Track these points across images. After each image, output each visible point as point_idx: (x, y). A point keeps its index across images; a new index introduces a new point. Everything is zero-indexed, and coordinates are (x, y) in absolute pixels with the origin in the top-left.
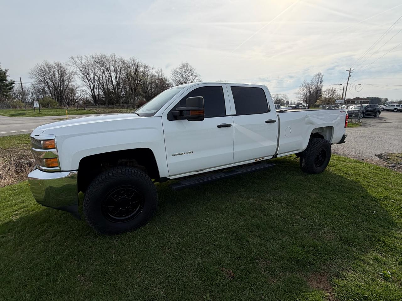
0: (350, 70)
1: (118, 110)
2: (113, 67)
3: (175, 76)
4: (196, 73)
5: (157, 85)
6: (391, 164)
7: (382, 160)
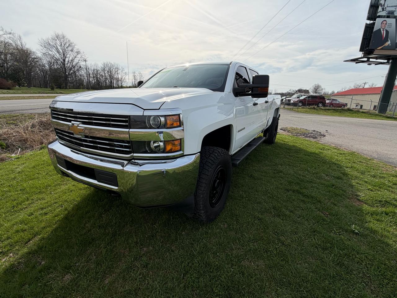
4: (78, 49)
5: (16, 58)
6: (294, 134)
7: (286, 132)
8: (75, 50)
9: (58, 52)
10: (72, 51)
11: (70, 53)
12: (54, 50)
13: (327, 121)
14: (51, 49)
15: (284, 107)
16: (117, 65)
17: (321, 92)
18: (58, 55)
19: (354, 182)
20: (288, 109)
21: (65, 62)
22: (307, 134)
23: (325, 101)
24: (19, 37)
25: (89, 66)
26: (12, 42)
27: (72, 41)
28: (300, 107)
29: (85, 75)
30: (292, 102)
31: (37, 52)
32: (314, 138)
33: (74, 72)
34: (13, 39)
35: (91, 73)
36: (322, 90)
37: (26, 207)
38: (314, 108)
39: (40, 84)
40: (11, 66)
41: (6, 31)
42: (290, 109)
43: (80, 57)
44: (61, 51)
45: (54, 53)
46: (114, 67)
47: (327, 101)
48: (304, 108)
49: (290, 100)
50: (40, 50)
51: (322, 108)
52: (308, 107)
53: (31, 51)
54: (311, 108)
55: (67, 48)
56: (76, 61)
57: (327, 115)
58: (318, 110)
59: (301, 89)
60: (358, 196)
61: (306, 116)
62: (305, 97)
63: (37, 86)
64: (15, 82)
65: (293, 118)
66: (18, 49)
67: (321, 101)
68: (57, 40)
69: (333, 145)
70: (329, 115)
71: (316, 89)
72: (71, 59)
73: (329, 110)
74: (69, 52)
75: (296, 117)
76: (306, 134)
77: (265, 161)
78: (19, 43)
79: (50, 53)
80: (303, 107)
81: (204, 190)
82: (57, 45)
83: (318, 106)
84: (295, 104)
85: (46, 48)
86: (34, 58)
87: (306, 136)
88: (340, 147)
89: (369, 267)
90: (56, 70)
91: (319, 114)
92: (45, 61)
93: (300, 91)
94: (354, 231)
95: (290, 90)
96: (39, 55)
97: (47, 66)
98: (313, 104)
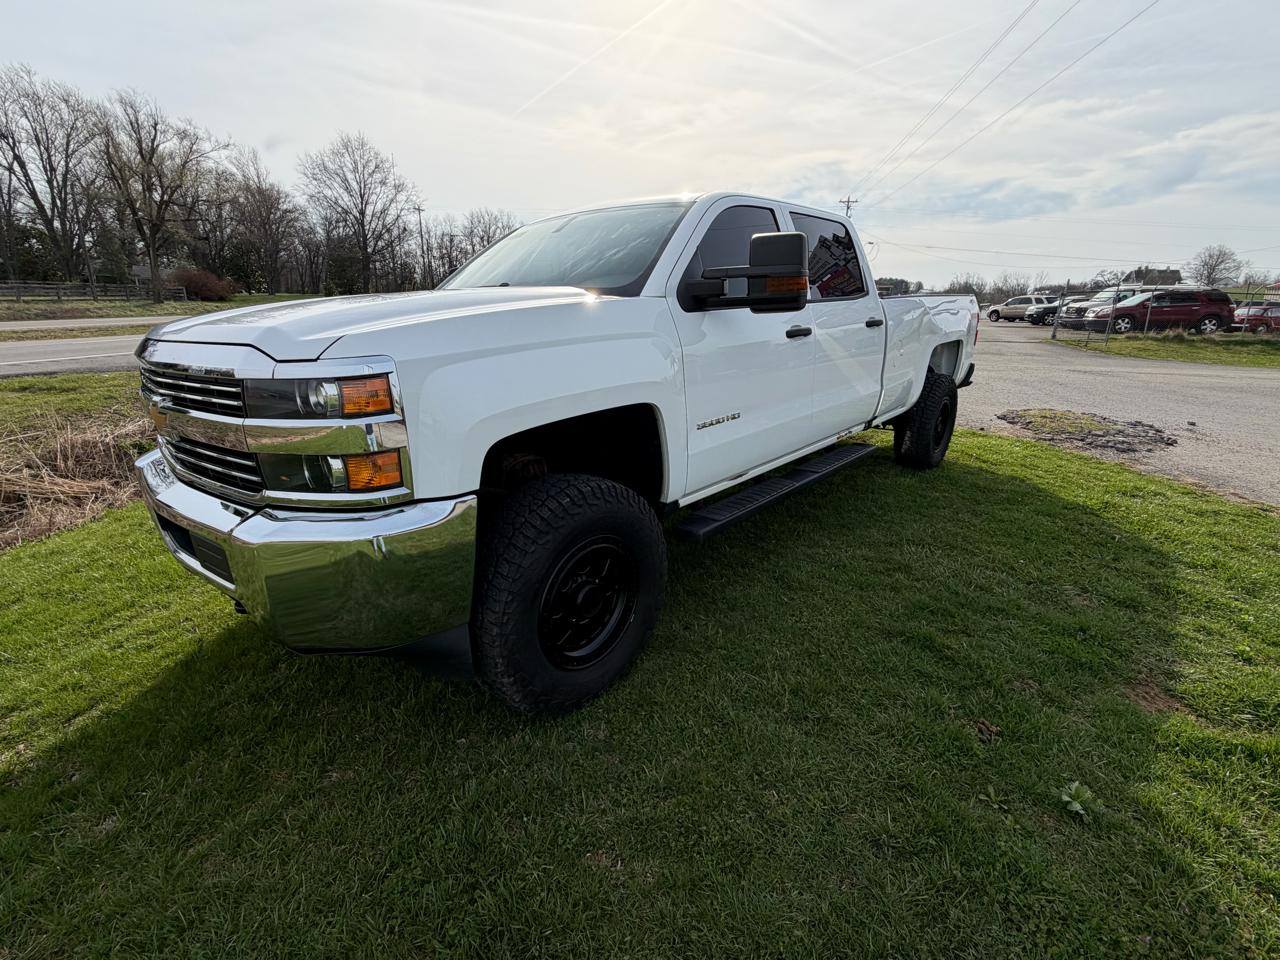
0: (848, 202)
1: (84, 305)
2: (24, 122)
3: (315, 182)
4: (400, 177)
5: (243, 214)
6: (1043, 436)
7: (1018, 427)
8: (391, 181)
9: (348, 189)
10: (383, 183)
11: (378, 190)
12: (336, 185)
13: (1212, 388)
14: (328, 182)
15: (1054, 337)
16: (509, 218)
17: (1233, 275)
18: (346, 197)
19: (1185, 625)
20: (1067, 343)
21: (363, 217)
22: (1100, 436)
23: (1231, 311)
24: (251, 155)
25: (431, 225)
26: (234, 170)
27: (384, 155)
28: (1120, 337)
29: (419, 253)
30: (1090, 316)
31: (298, 194)
32: (1124, 451)
33: (390, 244)
34: (238, 160)
35: (435, 245)
36: (1238, 268)
37: (120, 626)
38: (1179, 339)
39: (303, 284)
40: (230, 237)
41: (217, 141)
42: (1077, 345)
43: (405, 198)
44: (354, 185)
45: (336, 195)
46: (500, 225)
47: (1240, 312)
48: (1136, 338)
49: (1085, 310)
50: (302, 186)
51: (1216, 336)
52: (1152, 334)
53: (278, 192)
54: (1165, 339)
55: (371, 175)
56: (392, 212)
57: (1232, 364)
58: (1198, 344)
59: (1147, 267)
60: (1172, 676)
61: (1130, 370)
62: (1148, 295)
63: (295, 289)
64: (237, 280)
65: (1076, 375)
66: (248, 188)
67: (1214, 309)
68: (346, 155)
69: (1190, 480)
70: (1239, 364)
71: (1212, 265)
72: (379, 207)
73: (1243, 343)
74: (375, 188)
75: (1091, 372)
76: (1092, 436)
77: (868, 527)
78: (252, 172)
79: (328, 193)
80: (1131, 334)
81: (504, 614)
82: (344, 169)
83: (1200, 332)
84: (1100, 325)
85: (316, 179)
86: (286, 211)
87: (1090, 444)
88: (1218, 486)
89: (1041, 945)
90: (341, 240)
91: (1194, 361)
92: (315, 218)
93: (1141, 275)
94: (1068, 803)
95: (1101, 274)
96: (300, 200)
97: (321, 231)
98: (1175, 324)
